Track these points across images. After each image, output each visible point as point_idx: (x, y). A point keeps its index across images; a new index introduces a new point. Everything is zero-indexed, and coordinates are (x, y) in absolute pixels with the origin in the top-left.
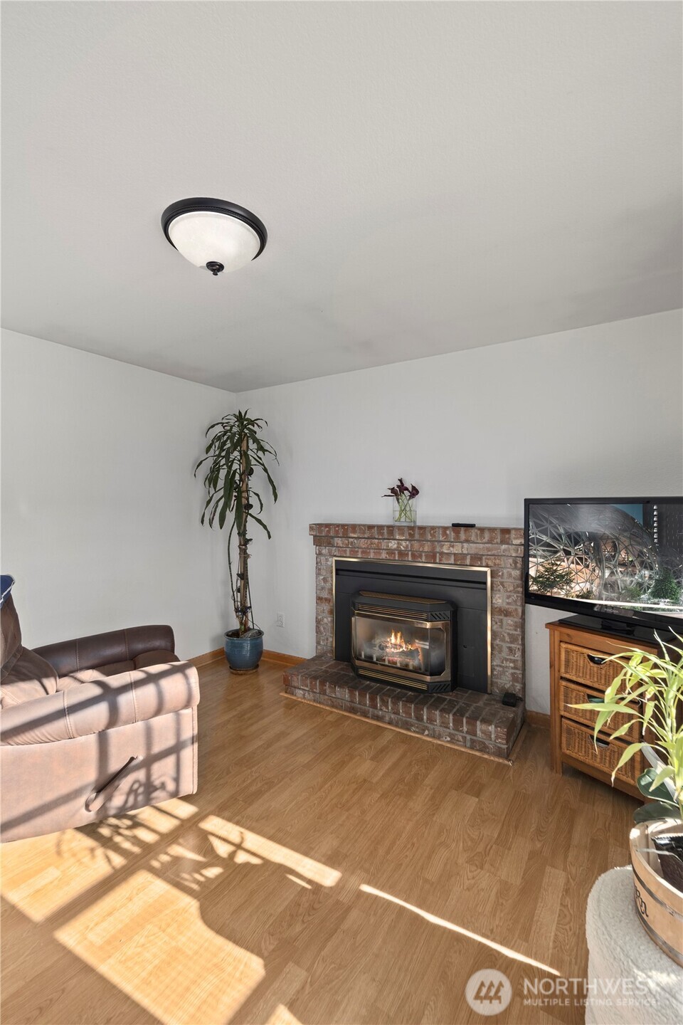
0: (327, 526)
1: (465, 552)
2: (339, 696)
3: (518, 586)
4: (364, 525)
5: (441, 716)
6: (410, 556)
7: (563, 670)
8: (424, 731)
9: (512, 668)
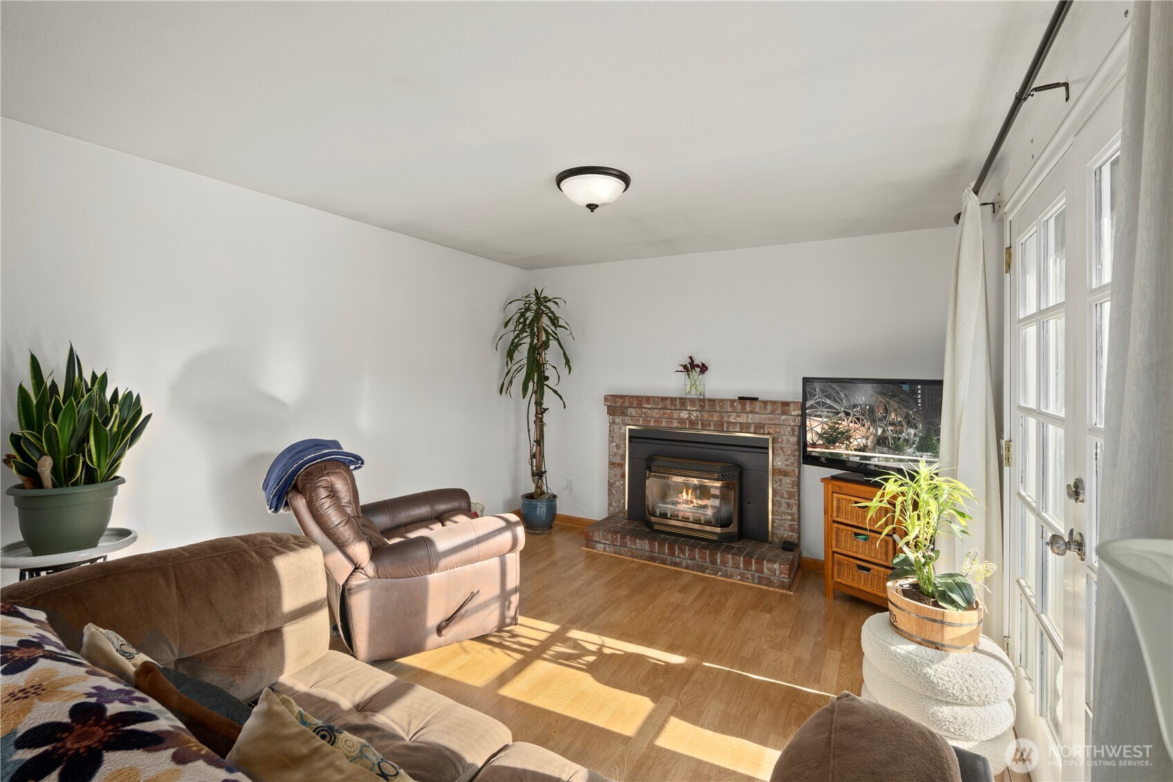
0: (622, 397)
1: (750, 421)
2: (639, 548)
3: (795, 451)
4: (657, 397)
5: (733, 559)
6: (700, 425)
7: (835, 515)
8: (718, 572)
9: (790, 520)
